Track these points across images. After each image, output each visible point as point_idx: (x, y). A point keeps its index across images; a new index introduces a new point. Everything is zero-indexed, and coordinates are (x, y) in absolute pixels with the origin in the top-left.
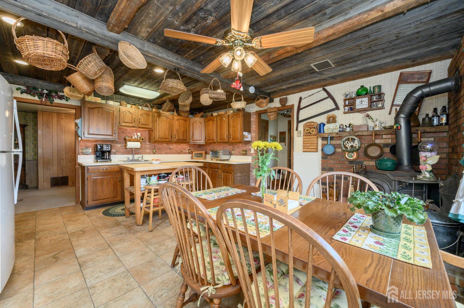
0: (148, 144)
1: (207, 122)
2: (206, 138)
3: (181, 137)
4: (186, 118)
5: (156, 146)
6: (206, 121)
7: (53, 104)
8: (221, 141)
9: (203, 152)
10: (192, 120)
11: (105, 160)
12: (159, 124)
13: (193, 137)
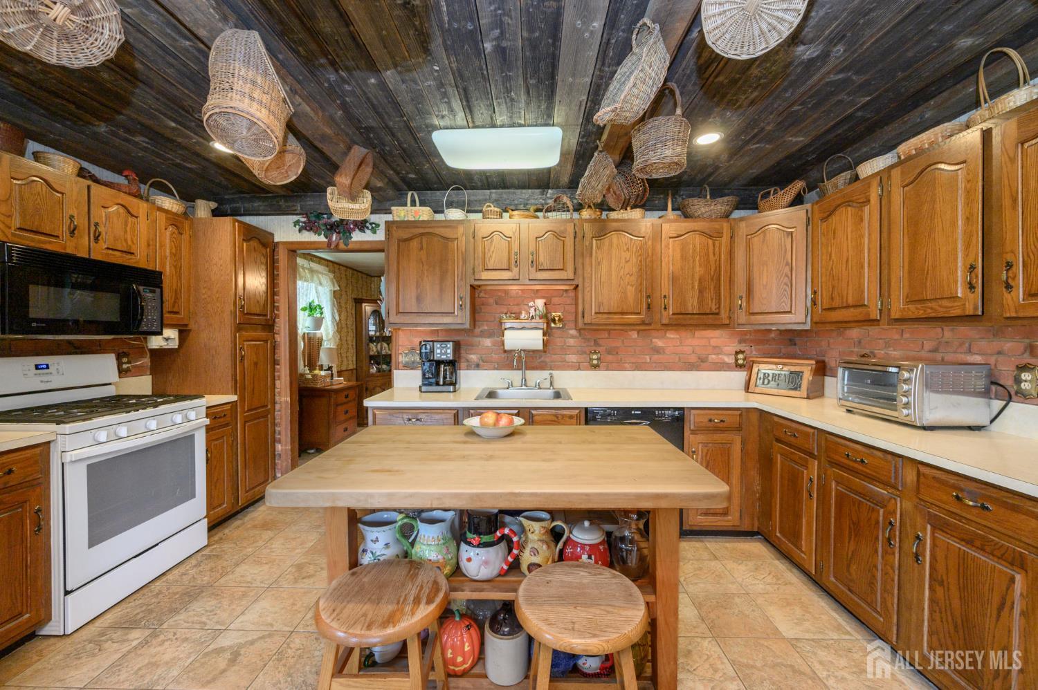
0: (573, 337)
1: (825, 219)
2: (814, 303)
3: (692, 305)
4: (716, 225)
5: (601, 342)
6: (817, 216)
7: (349, 247)
8: (914, 310)
9: (806, 369)
10: (743, 229)
11: (439, 388)
12: (599, 264)
13: (748, 302)
